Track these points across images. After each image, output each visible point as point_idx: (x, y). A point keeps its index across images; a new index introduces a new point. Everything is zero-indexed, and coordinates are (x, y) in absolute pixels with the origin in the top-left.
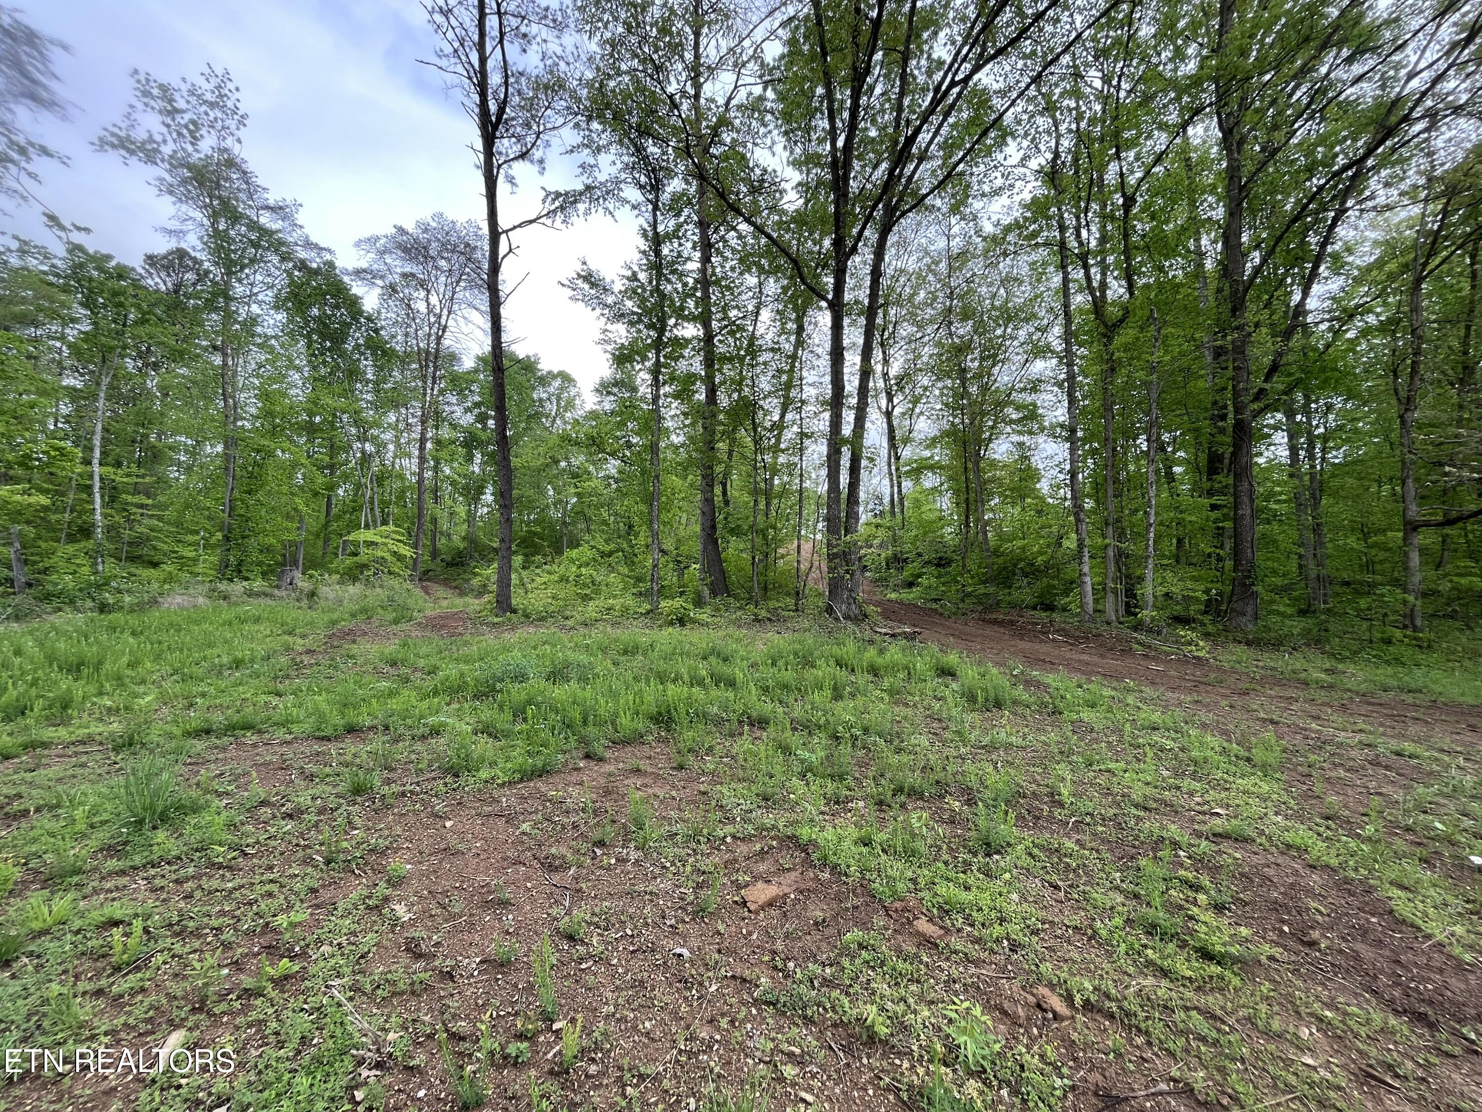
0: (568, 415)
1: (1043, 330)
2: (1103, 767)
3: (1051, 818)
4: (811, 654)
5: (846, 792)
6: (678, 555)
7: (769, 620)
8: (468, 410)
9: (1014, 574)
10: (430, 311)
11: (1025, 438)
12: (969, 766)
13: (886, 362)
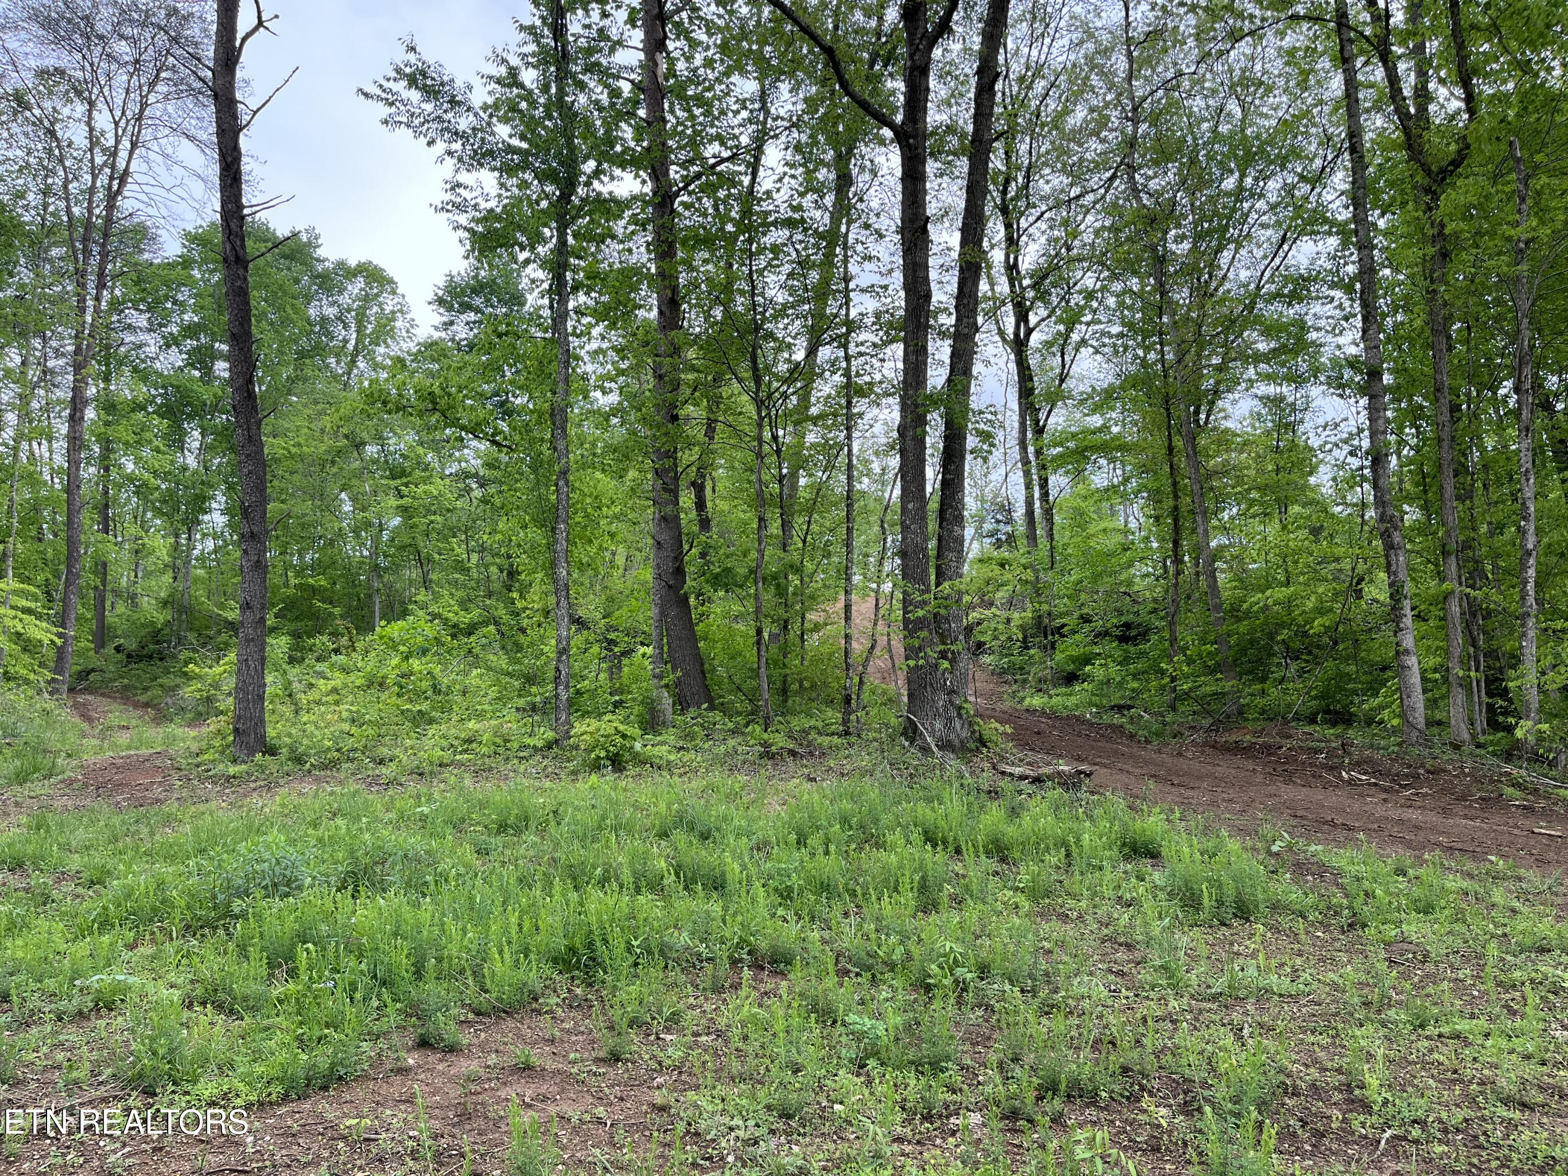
0: (381, 350)
1: (1317, 179)
2: (1445, 1030)
3: (1345, 1134)
4: (876, 821)
5: (944, 1096)
6: (610, 628)
7: (793, 753)
8: (170, 342)
9: (1272, 654)
10: (94, 140)
11: (1285, 389)
12: (1185, 1037)
13: (1012, 243)
